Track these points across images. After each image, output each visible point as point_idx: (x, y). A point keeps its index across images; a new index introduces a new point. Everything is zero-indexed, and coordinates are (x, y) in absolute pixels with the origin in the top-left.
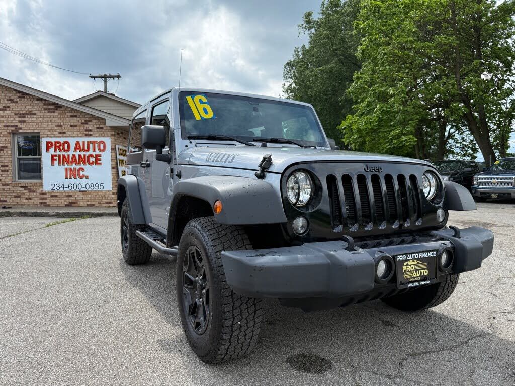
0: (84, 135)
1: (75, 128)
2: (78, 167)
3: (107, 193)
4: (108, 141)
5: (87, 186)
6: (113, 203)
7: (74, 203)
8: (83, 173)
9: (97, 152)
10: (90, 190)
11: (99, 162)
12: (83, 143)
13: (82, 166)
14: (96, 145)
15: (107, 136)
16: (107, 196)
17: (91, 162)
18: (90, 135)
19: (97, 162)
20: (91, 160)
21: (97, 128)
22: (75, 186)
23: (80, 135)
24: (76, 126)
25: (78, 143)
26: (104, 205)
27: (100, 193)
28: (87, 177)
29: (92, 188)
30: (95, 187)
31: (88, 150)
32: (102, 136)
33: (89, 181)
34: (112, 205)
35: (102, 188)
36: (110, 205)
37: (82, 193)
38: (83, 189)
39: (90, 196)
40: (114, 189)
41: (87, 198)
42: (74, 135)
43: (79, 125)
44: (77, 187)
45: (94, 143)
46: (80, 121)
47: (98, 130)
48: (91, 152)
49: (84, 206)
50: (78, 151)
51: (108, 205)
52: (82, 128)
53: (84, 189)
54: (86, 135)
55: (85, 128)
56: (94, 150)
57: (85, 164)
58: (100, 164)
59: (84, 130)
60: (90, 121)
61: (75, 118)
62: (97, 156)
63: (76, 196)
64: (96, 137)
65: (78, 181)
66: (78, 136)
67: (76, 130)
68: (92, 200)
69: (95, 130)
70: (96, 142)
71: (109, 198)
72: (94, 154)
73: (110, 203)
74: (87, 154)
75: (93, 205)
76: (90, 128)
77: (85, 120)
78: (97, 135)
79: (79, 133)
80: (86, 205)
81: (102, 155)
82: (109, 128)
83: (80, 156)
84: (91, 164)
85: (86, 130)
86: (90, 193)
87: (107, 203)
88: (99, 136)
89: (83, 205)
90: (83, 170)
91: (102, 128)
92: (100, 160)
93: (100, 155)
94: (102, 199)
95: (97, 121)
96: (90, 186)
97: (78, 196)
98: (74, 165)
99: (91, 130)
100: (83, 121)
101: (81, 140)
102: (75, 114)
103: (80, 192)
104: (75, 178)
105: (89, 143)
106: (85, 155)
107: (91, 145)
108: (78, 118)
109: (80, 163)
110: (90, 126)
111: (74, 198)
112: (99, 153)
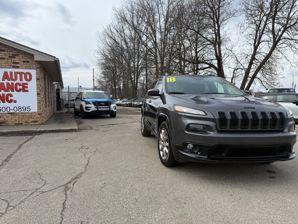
0: (12, 67)
1: (3, 60)
2: (6, 93)
3: (34, 114)
4: (34, 73)
5: (15, 108)
6: (39, 121)
7: (3, 123)
8: (12, 98)
9: (24, 81)
10: (18, 111)
11: (26, 89)
12: (11, 73)
13: (10, 92)
14: (23, 75)
15: (33, 69)
16: (33, 116)
17: (18, 89)
18: (18, 67)
19: (24, 89)
20: (19, 87)
21: (24, 62)
22: (4, 109)
23: (8, 67)
24: (4, 59)
25: (6, 73)
26: (31, 123)
27: (27, 114)
28: (15, 102)
29: (20, 110)
30: (22, 110)
31: (16, 79)
32: (28, 68)
33: (17, 105)
34: (38, 123)
35: (29, 110)
36: (36, 123)
37: (10, 115)
38: (11, 111)
39: (18, 117)
40: (39, 110)
41: (15, 119)
42: (2, 66)
43: (7, 58)
44: (6, 109)
45: (21, 74)
46: (8, 55)
47: (25, 63)
48: (18, 81)
49: (13, 125)
50: (6, 80)
51: (34, 123)
52: (10, 61)
53: (13, 111)
54: (14, 67)
55: (13, 61)
56: (21, 80)
57: (13, 91)
58: (27, 91)
59: (11, 63)
60: (18, 55)
61: (3, 52)
62: (24, 84)
63: (5, 117)
64: (23, 69)
65: (6, 104)
66: (5, 67)
67: (4, 62)
68: (20, 120)
69: (22, 63)
70: (23, 73)
71: (35, 118)
72: (21, 82)
73: (36, 122)
74: (15, 82)
75: (21, 124)
76: (17, 61)
77: (13, 55)
78: (24, 67)
79: (7, 65)
80: (14, 124)
81: (28, 84)
82: (34, 62)
83: (8, 84)
84: (19, 91)
85: (14, 63)
86: (18, 114)
87: (33, 122)
88: (26, 68)
89: (11, 124)
90: (11, 96)
91: (28, 62)
92: (27, 87)
93: (27, 84)
94: (29, 119)
95: (24, 56)
96: (18, 109)
97: (7, 117)
98: (3, 91)
99: (18, 63)
100: (11, 55)
101: (9, 70)
102: (3, 49)
103: (9, 113)
104: (4, 102)
105: (16, 73)
106: (12, 84)
107: (18, 75)
108: (6, 53)
109: (9, 90)
110: (17, 59)
111: (3, 119)
112: (26, 82)
